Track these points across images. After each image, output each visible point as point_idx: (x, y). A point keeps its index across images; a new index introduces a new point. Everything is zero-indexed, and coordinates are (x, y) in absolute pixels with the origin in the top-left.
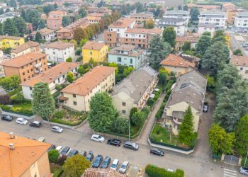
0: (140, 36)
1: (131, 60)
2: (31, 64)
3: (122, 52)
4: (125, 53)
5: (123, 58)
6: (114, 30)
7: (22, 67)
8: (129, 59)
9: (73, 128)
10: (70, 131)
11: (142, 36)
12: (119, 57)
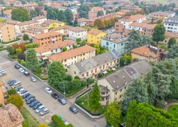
0: (139, 29)
1: (115, 45)
2: (49, 38)
3: (110, 38)
4: (111, 39)
5: (109, 43)
6: (122, 22)
7: (42, 39)
8: (113, 44)
9: (42, 81)
10: (40, 82)
11: (141, 29)
12: (108, 41)
